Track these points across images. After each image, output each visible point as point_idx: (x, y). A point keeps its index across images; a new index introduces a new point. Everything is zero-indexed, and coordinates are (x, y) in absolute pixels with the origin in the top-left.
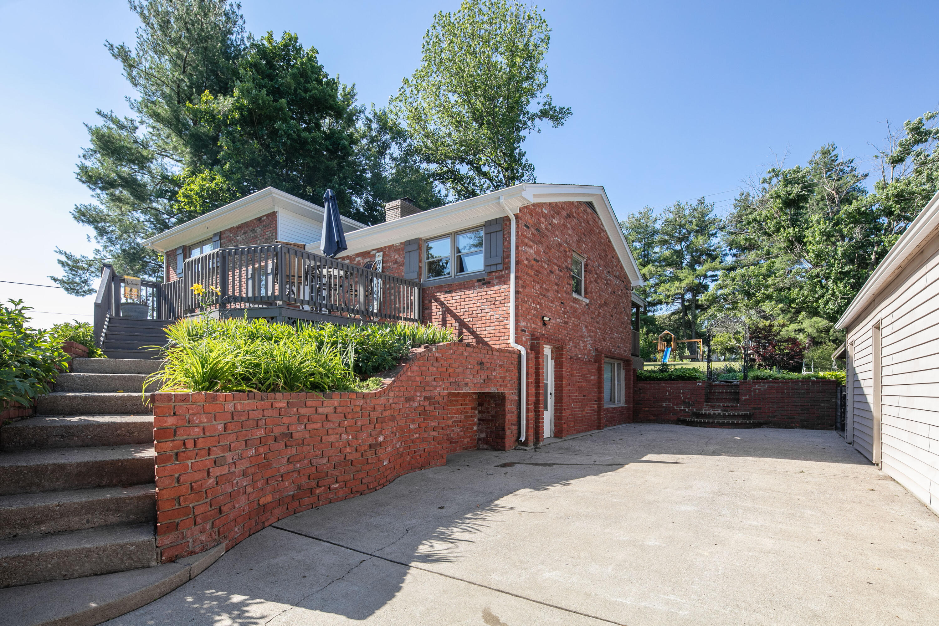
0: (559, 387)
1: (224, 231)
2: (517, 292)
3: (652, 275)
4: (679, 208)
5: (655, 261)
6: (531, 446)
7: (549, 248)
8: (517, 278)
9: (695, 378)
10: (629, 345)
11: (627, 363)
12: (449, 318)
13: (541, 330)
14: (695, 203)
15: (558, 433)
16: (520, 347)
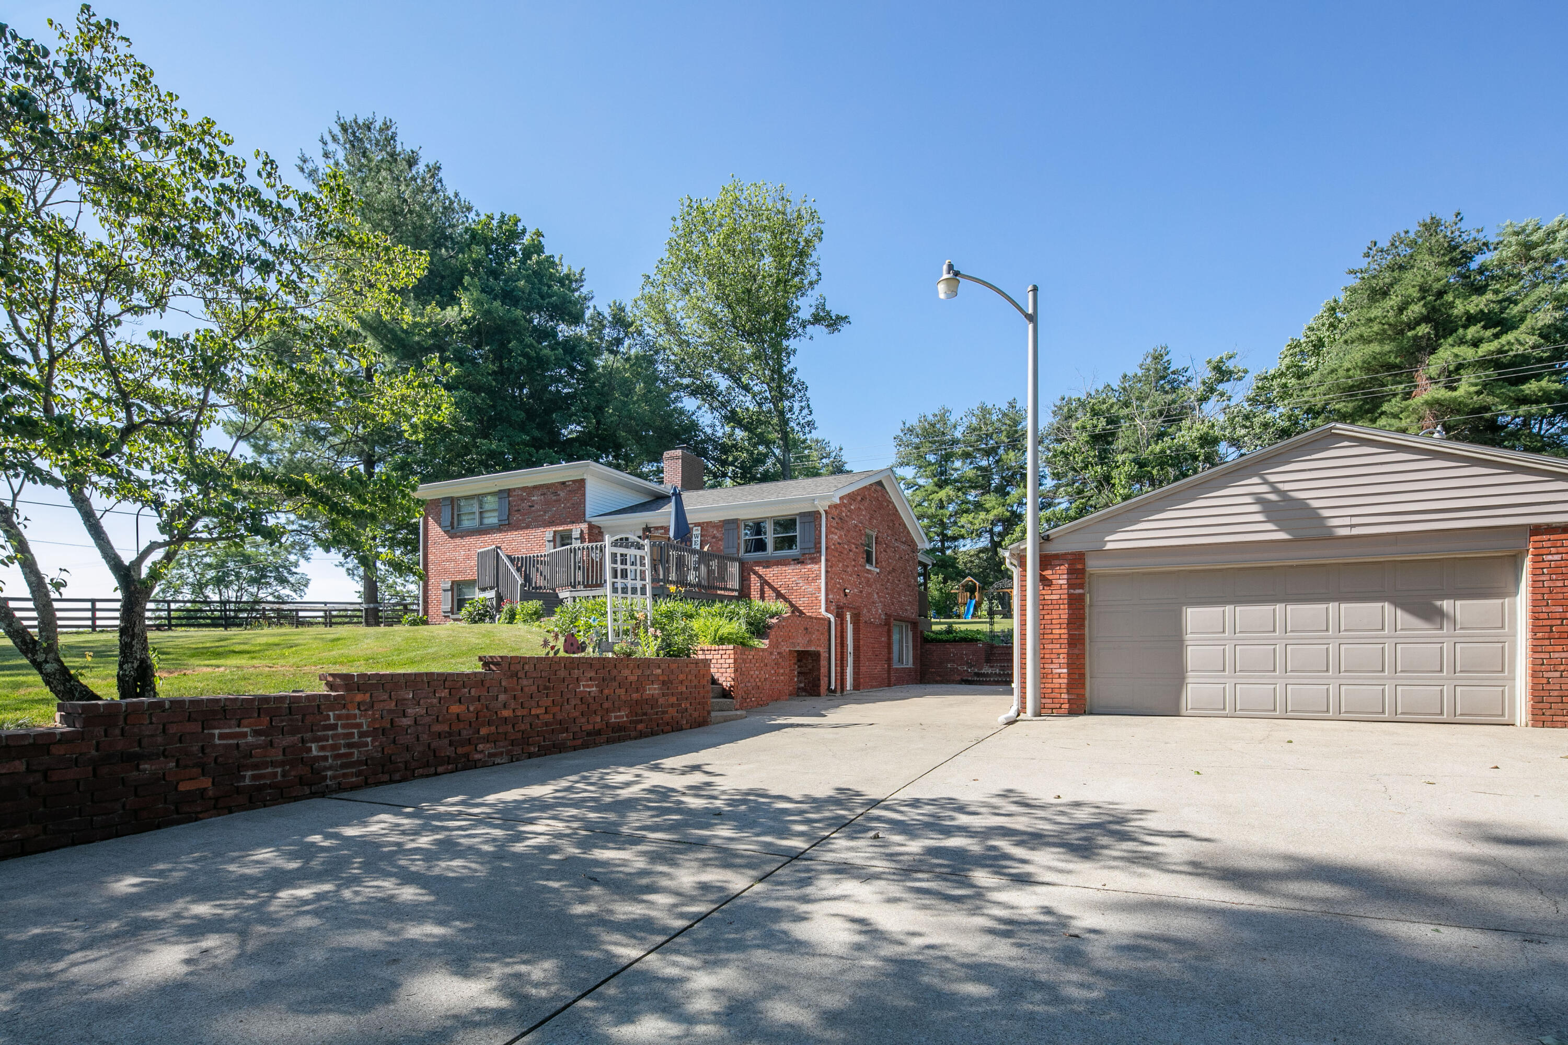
0: (857, 648)
1: (514, 489)
2: (827, 572)
3: (950, 501)
4: (985, 411)
5: (956, 481)
6: (838, 694)
7: (848, 531)
8: (827, 560)
9: (977, 640)
10: (916, 607)
11: (914, 625)
12: (766, 588)
13: (843, 600)
14: (1004, 407)
15: (856, 686)
16: (829, 616)
